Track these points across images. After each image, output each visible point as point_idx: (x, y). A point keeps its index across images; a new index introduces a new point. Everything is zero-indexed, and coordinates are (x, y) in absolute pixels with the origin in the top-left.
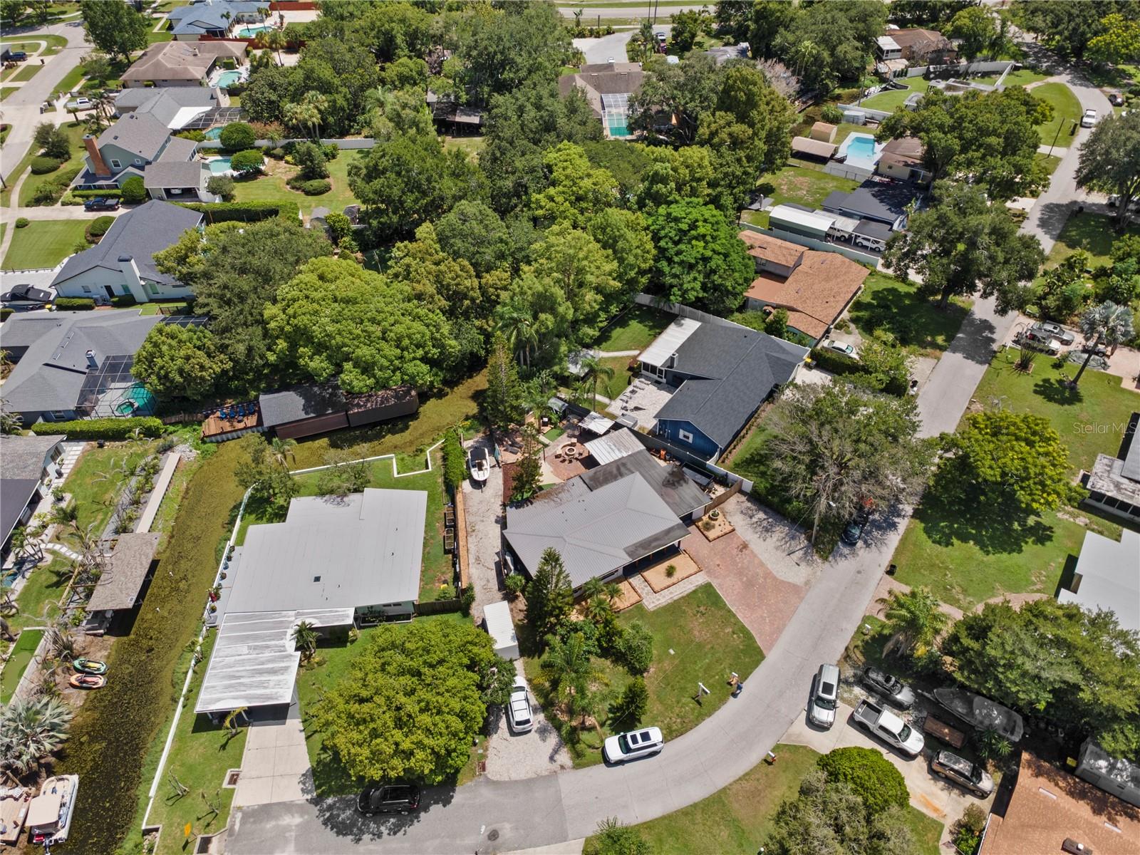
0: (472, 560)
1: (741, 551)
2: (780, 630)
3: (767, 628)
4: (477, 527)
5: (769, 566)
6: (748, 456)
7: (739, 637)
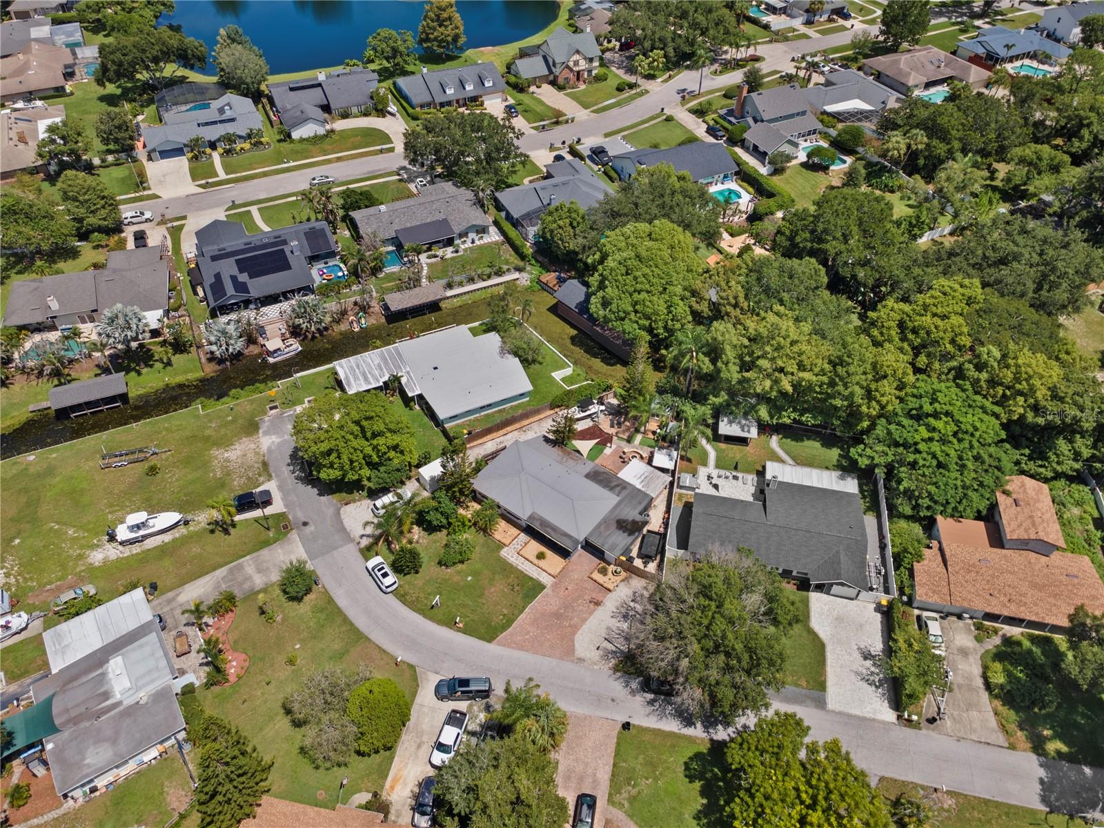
1: (590, 602)
2: (520, 647)
3: (520, 638)
4: (529, 432)
5: (584, 627)
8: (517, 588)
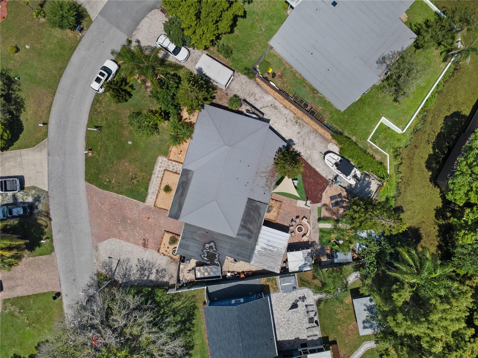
0: (277, 104)
1: (144, 240)
2: (90, 204)
3: (96, 199)
4: (297, 126)
5: (123, 242)
6: (194, 322)
7: (106, 181)
8: (135, 181)
